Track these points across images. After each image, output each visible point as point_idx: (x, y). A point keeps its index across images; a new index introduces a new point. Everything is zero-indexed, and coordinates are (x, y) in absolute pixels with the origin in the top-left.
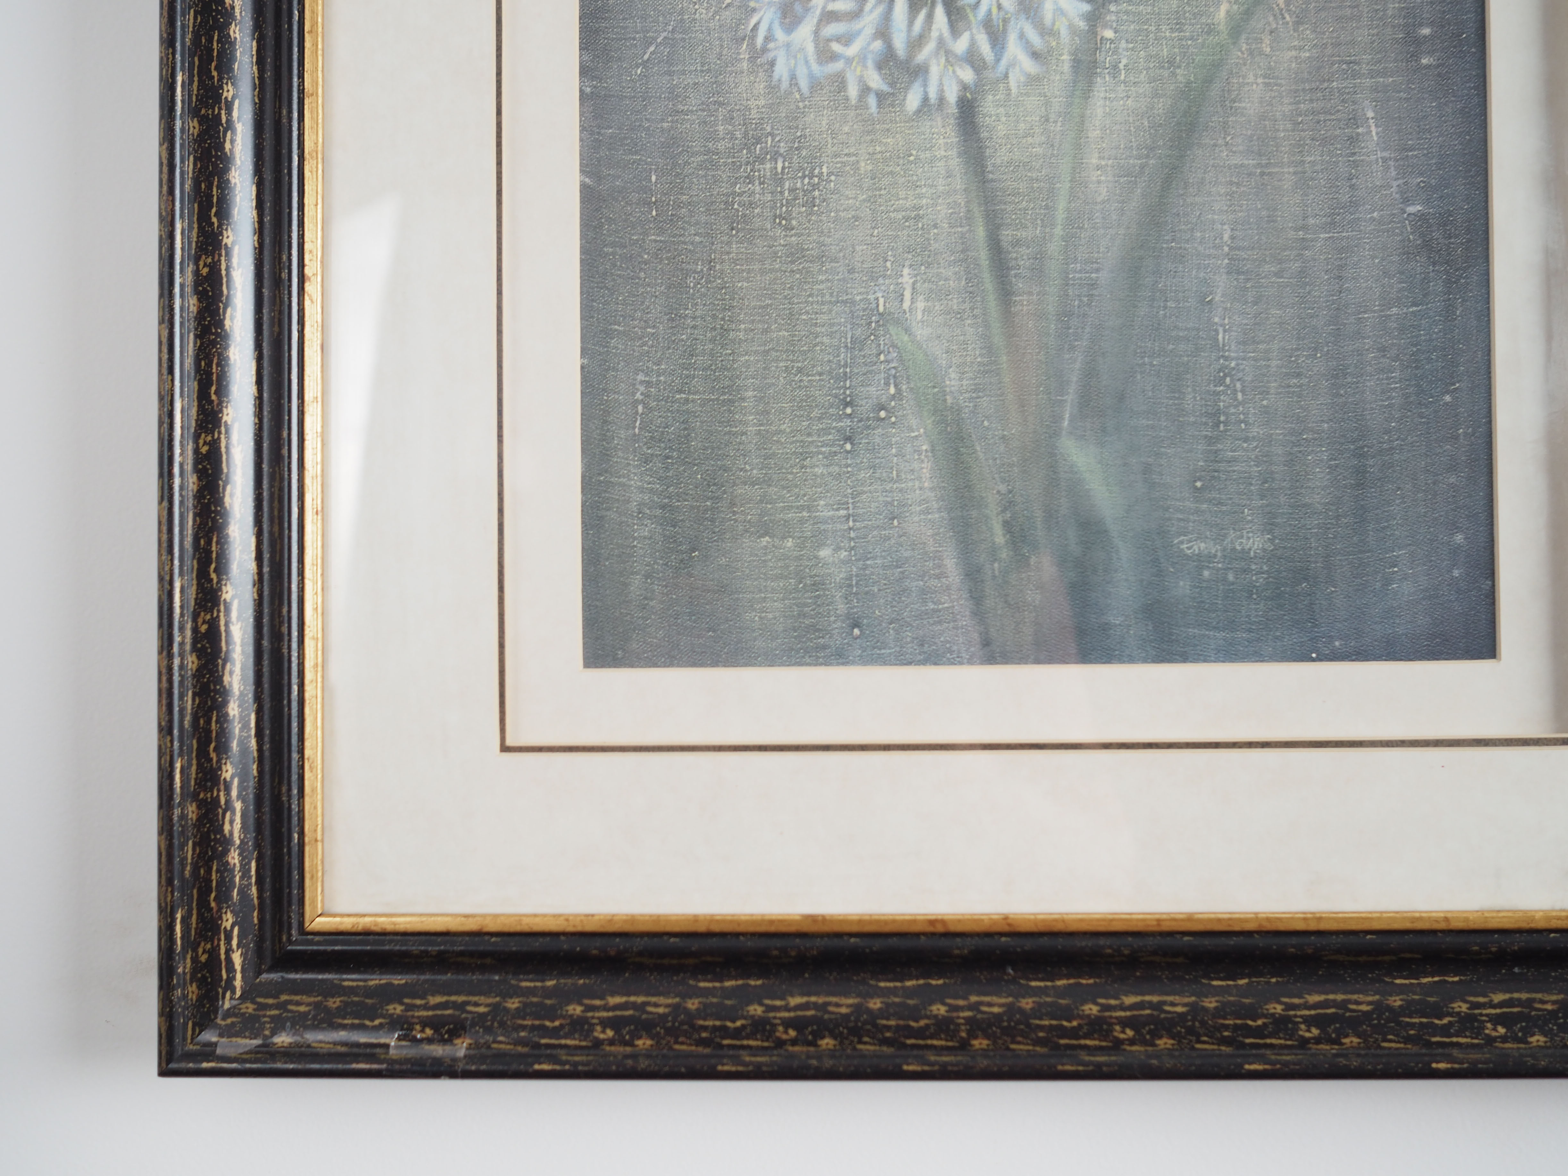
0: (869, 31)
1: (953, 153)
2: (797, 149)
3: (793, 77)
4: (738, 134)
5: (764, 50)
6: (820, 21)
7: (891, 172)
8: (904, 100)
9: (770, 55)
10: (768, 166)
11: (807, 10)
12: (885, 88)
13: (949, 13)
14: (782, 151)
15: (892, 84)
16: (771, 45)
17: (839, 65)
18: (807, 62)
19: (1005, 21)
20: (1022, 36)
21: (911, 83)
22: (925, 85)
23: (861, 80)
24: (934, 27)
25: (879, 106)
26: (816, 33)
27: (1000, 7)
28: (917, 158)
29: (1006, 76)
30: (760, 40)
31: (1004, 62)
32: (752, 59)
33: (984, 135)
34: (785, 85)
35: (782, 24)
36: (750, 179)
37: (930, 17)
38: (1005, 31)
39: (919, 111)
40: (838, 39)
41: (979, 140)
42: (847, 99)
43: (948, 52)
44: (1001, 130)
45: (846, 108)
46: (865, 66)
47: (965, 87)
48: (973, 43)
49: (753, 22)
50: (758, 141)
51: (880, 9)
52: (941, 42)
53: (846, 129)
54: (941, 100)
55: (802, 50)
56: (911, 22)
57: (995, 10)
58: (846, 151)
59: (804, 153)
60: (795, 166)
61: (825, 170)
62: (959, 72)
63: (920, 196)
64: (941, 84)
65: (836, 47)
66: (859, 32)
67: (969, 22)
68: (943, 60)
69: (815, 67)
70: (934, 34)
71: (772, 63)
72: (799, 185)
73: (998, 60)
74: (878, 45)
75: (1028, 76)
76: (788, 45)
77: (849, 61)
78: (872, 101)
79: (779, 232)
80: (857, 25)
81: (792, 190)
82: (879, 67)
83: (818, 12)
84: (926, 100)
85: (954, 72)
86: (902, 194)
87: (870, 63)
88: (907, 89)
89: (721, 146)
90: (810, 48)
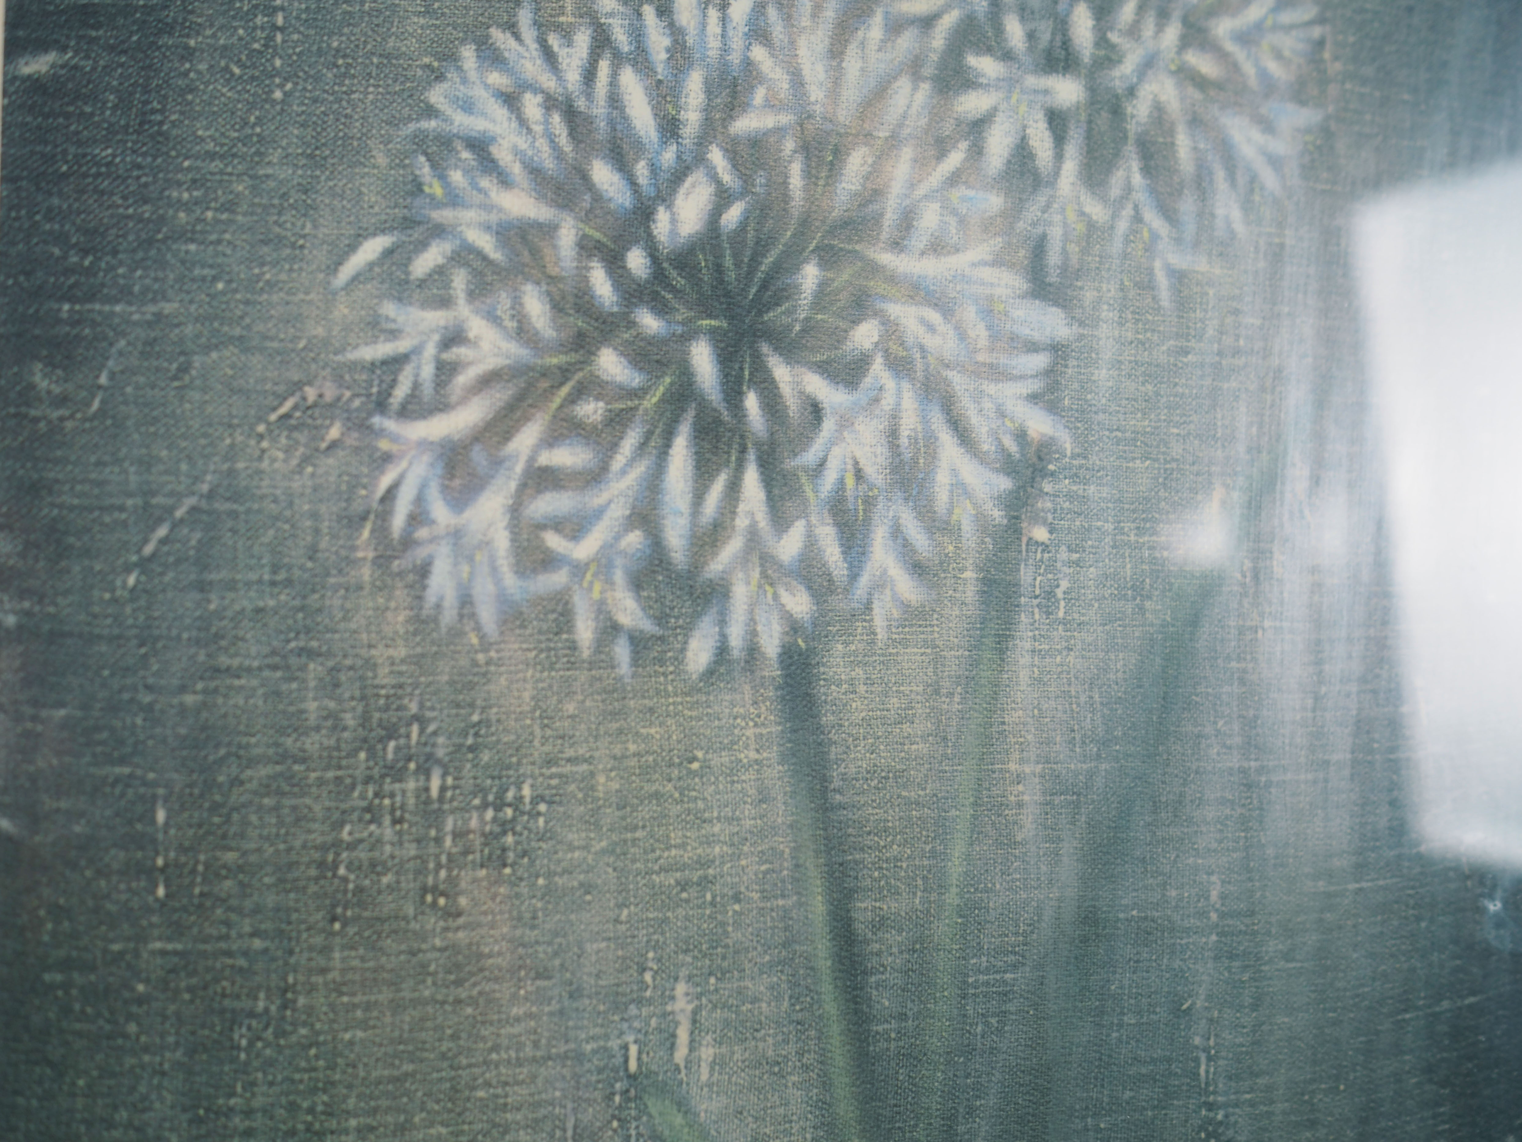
0: (618, 511)
1: (772, 754)
2: (472, 749)
3: (466, 601)
4: (349, 720)
5: (408, 542)
6: (523, 486)
7: (657, 795)
8: (683, 650)
9: (420, 554)
10: (411, 785)
11: (497, 463)
12: (648, 626)
13: (768, 482)
14: (440, 753)
15: (661, 619)
16: (422, 533)
17: (559, 579)
18: (494, 570)
19: (869, 502)
20: (896, 532)
21: (697, 615)
22: (722, 622)
23: (602, 611)
24: (742, 508)
25: (636, 660)
26: (515, 510)
27: (859, 475)
28: (706, 766)
29: (868, 607)
30: (398, 521)
31: (864, 581)
32: (382, 561)
33: (828, 719)
34: (448, 616)
35: (445, 489)
36: (371, 812)
37: (734, 488)
38: (867, 520)
39: (710, 673)
40: (557, 525)
41: (819, 729)
42: (573, 646)
43: (767, 560)
44: (858, 710)
45: (572, 665)
46: (610, 582)
47: (794, 627)
48: (811, 541)
49: (385, 481)
50: (391, 732)
51: (641, 469)
52: (753, 535)
53: (570, 708)
54: (753, 651)
55: (486, 544)
56: (698, 497)
57: (850, 482)
58: (570, 753)
59: (486, 757)
60: (468, 783)
61: (526, 791)
62: (786, 598)
63: (709, 841)
64: (752, 621)
65: (553, 541)
66: (599, 513)
67: (805, 502)
68: (756, 574)
69: (510, 580)
70: (741, 522)
71: (424, 571)
72: (474, 823)
73: (854, 577)
74: (634, 539)
75: (906, 606)
76: (457, 535)
77: (579, 570)
78: (622, 651)
79: (431, 921)
80: (596, 499)
81: (457, 835)
82: (637, 584)
83: (519, 468)
84: (722, 651)
85: (776, 596)
86: (676, 837)
87: (619, 576)
88: (688, 630)
89: (312, 743)
90: (502, 541)
